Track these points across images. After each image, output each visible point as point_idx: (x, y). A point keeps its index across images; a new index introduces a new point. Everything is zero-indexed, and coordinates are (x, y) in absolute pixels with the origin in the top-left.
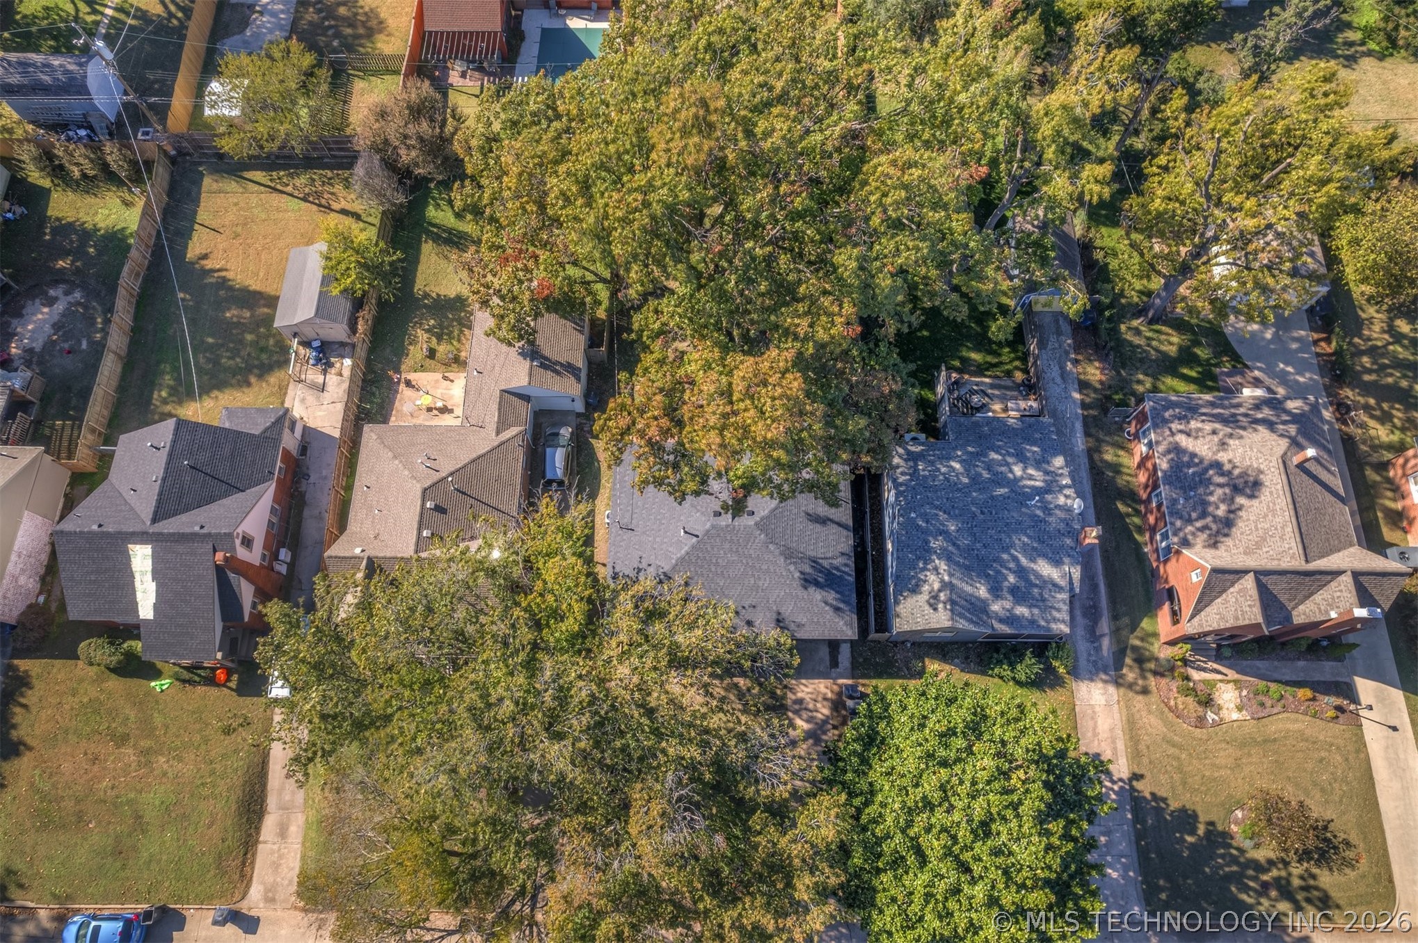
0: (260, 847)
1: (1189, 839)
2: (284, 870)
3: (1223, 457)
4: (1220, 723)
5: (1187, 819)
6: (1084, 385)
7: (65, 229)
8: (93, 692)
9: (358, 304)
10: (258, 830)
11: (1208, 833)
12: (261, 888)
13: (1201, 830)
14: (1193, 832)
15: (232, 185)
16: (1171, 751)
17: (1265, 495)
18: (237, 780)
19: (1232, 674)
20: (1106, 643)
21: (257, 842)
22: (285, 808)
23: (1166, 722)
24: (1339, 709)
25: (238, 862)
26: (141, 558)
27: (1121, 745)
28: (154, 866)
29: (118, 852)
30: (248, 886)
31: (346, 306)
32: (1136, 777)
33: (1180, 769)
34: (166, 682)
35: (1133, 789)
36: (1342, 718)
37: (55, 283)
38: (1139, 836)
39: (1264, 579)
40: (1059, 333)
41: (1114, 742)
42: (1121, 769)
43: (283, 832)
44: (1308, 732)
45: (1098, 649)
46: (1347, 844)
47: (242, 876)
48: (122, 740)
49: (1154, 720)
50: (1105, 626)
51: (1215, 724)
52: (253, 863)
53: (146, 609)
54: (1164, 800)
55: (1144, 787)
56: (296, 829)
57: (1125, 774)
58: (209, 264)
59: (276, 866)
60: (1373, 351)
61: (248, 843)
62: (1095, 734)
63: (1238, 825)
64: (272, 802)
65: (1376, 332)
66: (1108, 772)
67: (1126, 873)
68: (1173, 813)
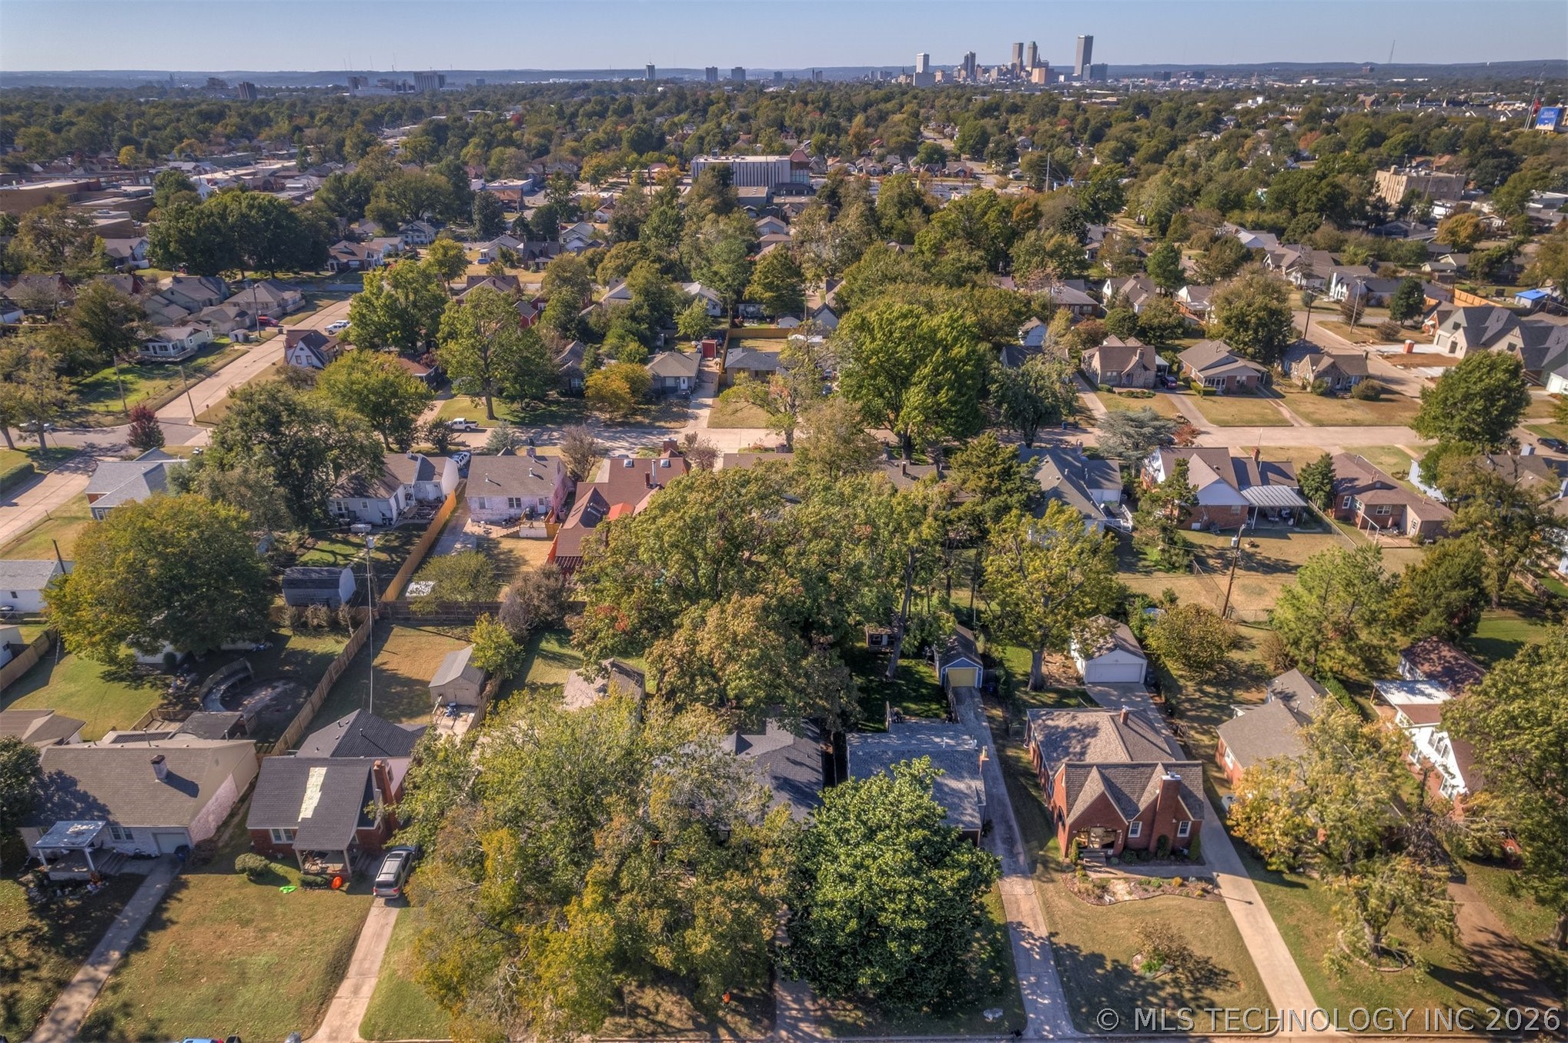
0: (335, 1001)
1: (1100, 971)
2: (351, 1016)
3: (1075, 723)
4: (1117, 902)
5: (1097, 959)
6: (991, 719)
7: (294, 653)
8: (233, 894)
9: (489, 676)
10: (336, 988)
11: (1115, 968)
12: (328, 1030)
13: (1109, 966)
14: (1102, 966)
15: (413, 632)
16: (1080, 920)
17: (1102, 734)
18: (331, 947)
19: (1121, 874)
20: (1022, 858)
21: (333, 997)
22: (363, 974)
23: (1073, 902)
24: (1204, 890)
25: (314, 1009)
26: (317, 776)
27: (1040, 918)
28: (245, 1009)
29: (218, 999)
30: (317, 1029)
31: (480, 676)
32: (1052, 935)
33: (1088, 931)
34: (292, 888)
35: (1052, 943)
36: (1209, 897)
37: (279, 679)
38: (1061, 975)
39: (1106, 772)
40: (972, 697)
41: (1034, 917)
42: (1043, 931)
43: (356, 990)
44: (1184, 906)
45: (1017, 862)
46: (1227, 972)
47: (315, 1021)
48: (245, 923)
49: (1064, 902)
50: (1020, 847)
51: (1110, 902)
52: (326, 1011)
53: (307, 810)
54: (1077, 948)
55: (1061, 941)
56: (367, 990)
57: (1045, 934)
58: (385, 667)
59: (345, 1014)
60: (1191, 701)
61: (326, 998)
62: (1019, 912)
63: (1138, 964)
64: (353, 969)
65: (1190, 688)
66: (1031, 934)
67: (1054, 1001)
68: (1085, 957)
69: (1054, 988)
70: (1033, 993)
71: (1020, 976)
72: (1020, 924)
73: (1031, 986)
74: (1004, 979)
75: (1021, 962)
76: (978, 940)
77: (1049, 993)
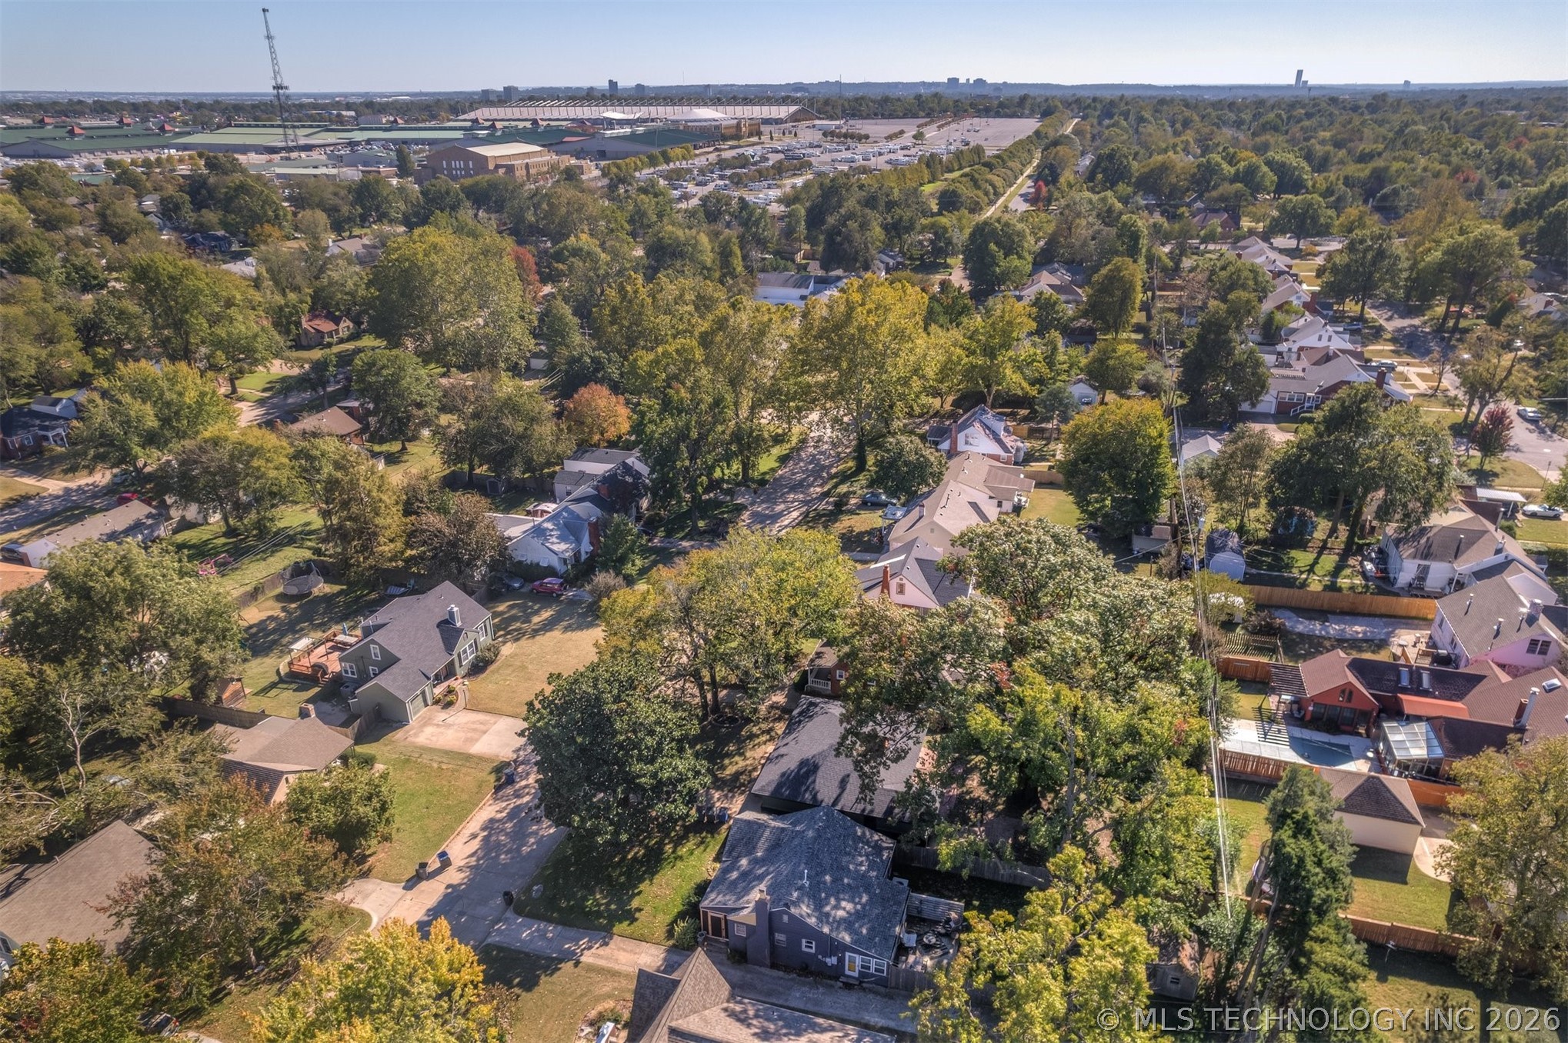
16: (579, 993)
23: (602, 997)
27: (602, 963)
32: (577, 963)
33: (563, 993)
35: (570, 960)
41: (607, 959)
42: (587, 958)
49: (608, 991)
51: (581, 1031)
54: (551, 975)
55: (567, 967)
57: (582, 959)
62: (619, 949)
66: (590, 948)
67: (521, 941)
68: (539, 977)
69: (532, 946)
70: (538, 930)
71: (559, 928)
72: (606, 944)
73: (546, 931)
74: (560, 910)
75: (572, 932)
76: (608, 904)
77: (531, 941)
